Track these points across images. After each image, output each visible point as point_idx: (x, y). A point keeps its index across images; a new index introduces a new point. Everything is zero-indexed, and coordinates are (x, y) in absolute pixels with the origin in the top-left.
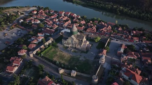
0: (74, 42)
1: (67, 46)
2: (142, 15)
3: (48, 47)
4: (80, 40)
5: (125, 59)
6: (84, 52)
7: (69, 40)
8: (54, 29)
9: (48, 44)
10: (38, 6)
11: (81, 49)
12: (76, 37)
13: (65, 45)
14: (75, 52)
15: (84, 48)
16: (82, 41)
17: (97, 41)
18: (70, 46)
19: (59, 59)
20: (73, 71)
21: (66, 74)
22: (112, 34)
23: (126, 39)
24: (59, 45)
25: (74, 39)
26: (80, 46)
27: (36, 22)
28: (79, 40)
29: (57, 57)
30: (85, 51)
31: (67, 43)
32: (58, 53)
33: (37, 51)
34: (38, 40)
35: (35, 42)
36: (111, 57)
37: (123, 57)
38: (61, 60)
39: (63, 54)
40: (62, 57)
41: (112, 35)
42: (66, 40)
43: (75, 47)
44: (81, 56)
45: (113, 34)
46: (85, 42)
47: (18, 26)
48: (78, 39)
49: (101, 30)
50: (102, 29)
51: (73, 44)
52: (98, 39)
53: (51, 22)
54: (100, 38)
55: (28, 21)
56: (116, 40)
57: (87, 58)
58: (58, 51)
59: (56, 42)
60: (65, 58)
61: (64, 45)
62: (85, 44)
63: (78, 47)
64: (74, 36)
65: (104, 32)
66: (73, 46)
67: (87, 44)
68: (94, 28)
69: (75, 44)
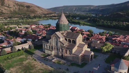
1: (49, 52)
4: (71, 40)
6: (78, 66)
7: (53, 42)
11: (71, 59)
12: (64, 36)
13: (47, 52)
14: (59, 63)
15: (77, 57)
16: (74, 42)
17: (106, 50)
18: (53, 53)
25: (59, 38)
26: (71, 52)
28: (70, 41)
30: (80, 63)
31: (50, 47)
32: (26, 62)
34: (9, 44)
42: (48, 42)
43: (62, 55)
46: (81, 46)
48: (68, 39)
49: (113, 39)
50: (115, 38)
51: (58, 49)
52: (107, 47)
54: (112, 46)
58: (29, 59)
59: (34, 48)
60: (33, 71)
61: (44, 52)
62: (80, 49)
63: (66, 55)
64: (61, 34)
65: (120, 41)
66: (58, 53)
67: (86, 51)
68: (103, 37)
69: (62, 49)
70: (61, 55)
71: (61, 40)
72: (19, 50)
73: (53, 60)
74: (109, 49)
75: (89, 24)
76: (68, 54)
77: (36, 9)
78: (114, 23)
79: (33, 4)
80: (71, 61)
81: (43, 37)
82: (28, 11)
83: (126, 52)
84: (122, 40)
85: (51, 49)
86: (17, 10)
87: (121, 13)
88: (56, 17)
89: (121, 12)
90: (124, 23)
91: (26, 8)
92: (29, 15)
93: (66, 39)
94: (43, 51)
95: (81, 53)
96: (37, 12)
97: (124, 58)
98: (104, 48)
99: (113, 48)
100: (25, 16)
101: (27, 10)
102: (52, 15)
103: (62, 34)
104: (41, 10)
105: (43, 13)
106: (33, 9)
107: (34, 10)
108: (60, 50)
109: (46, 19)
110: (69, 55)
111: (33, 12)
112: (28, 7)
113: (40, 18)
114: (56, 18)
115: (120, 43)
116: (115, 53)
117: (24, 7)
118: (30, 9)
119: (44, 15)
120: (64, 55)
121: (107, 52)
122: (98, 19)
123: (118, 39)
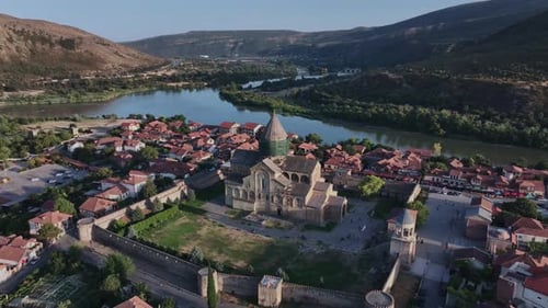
0: (272, 187)
1: (245, 206)
2: (529, 132)
3: (162, 208)
4: (300, 175)
5: (509, 243)
6: (320, 229)
7: (254, 181)
8: (196, 163)
9: (164, 201)
10: (147, 116)
11: (301, 216)
12: (281, 167)
13: (236, 205)
14: (277, 226)
15: (316, 209)
16: (307, 180)
17: (369, 192)
18: (256, 206)
19: (207, 249)
20: (268, 280)
21: (233, 299)
22: (429, 174)
23: (489, 190)
24: (208, 206)
25: (273, 173)
26: (301, 202)
27: (132, 149)
28: (295, 178)
29: (199, 241)
30: (323, 223)
31: (245, 193)
32: (204, 231)
33: (113, 222)
34: (124, 190)
35: (111, 197)
36: (439, 244)
37: (496, 235)
38: (214, 254)
39: (228, 232)
40: (219, 244)
41: (427, 178)
42: (242, 182)
43: (279, 211)
44: (303, 238)
45: (434, 174)
46: (320, 189)
47: (58, 157)
48: (290, 174)
49: (380, 163)
50: (385, 160)
51: (267, 198)
52: (372, 184)
53: (188, 147)
54: (382, 182)
55: (99, 147)
56: (449, 194)
57: (332, 248)
58: (205, 224)
59: (197, 197)
60: (234, 247)
61: (231, 207)
62: (320, 193)
63: (290, 209)
64: (275, 162)
65: (395, 167)
66: (268, 207)
67: (331, 197)
68: (354, 157)
69: (279, 197)
70: (276, 209)
71: (277, 176)
72: (167, 206)
73: (264, 223)
74: (376, 190)
75: (298, 108)
76: (294, 207)
77: (100, 51)
78: (375, 109)
79: (77, 30)
80: (301, 221)
81: (199, 164)
82: (71, 61)
83: (410, 194)
84: (400, 164)
85: (250, 197)
86: (25, 57)
87: (391, 75)
88: (178, 81)
89: (390, 72)
90: (401, 107)
91: (57, 47)
92: (78, 76)
93: (286, 175)
94: (228, 202)
95: (323, 202)
96: (103, 62)
97: (409, 207)
98: (365, 187)
99: (383, 187)
100: (61, 78)
101: (67, 54)
102: (160, 74)
103: (277, 162)
104: (116, 53)
105: (126, 66)
106: (86, 51)
107: (92, 54)
108: (275, 199)
109: (147, 89)
110: (298, 209)
111: (91, 62)
112: (68, 44)
113: (124, 88)
114: (180, 84)
115: (396, 172)
116: (388, 197)
117: (52, 45)
118: (77, 51)
119: (130, 72)
120: (284, 209)
121: (372, 195)
122: (324, 94)
123: (391, 161)
